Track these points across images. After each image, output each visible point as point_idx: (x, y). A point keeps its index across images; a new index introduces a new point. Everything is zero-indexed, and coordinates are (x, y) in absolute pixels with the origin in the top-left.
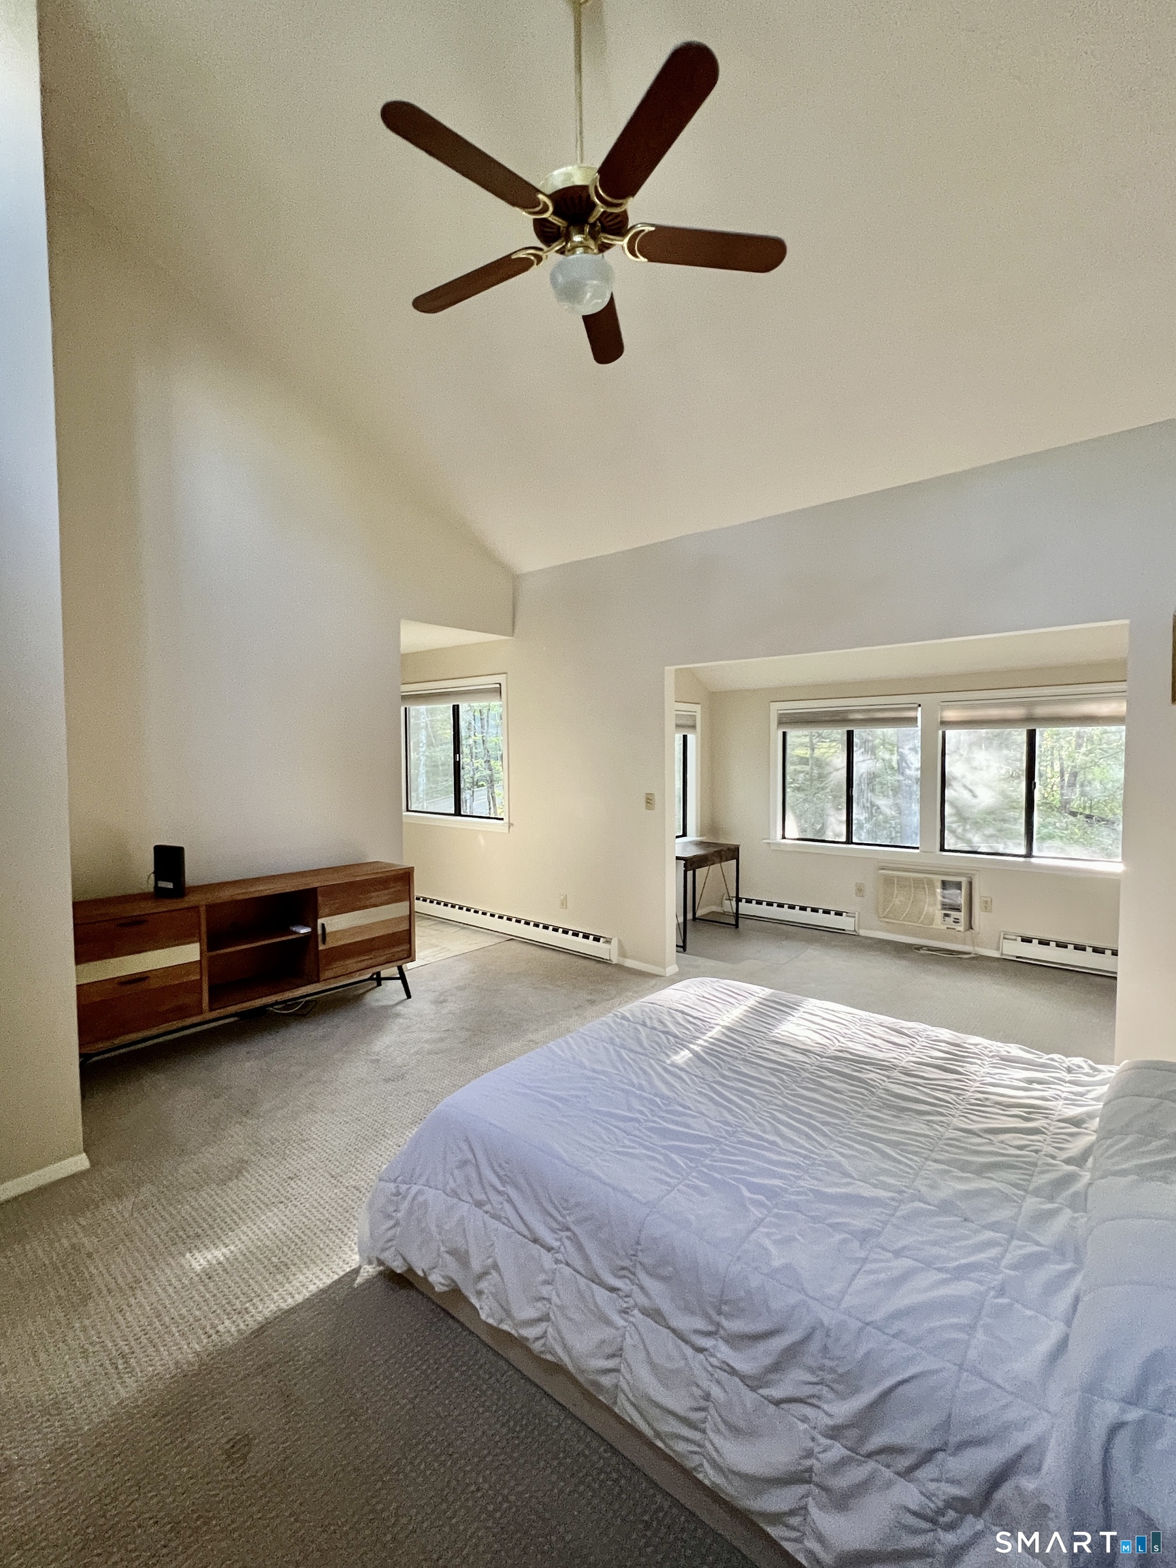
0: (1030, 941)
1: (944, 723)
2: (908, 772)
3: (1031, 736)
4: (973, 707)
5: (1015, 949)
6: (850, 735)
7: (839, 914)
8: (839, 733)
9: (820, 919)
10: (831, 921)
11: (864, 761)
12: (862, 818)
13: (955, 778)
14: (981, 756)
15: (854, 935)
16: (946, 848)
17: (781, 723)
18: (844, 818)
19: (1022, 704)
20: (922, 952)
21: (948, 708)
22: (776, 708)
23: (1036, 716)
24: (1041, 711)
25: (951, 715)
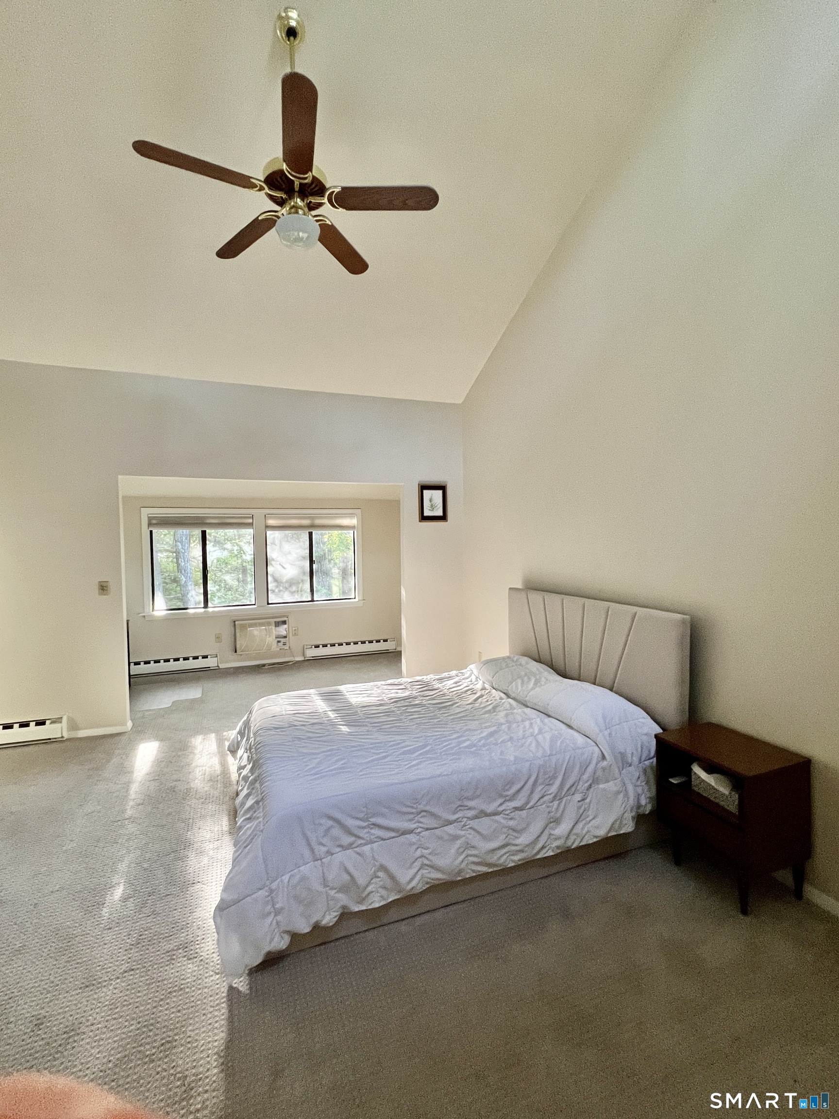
0: (319, 647)
1: (268, 527)
2: (244, 557)
3: (311, 534)
4: (284, 518)
5: (311, 653)
6: (204, 533)
7: (205, 657)
8: (197, 533)
9: (192, 664)
10: (200, 663)
11: (214, 551)
12: (214, 589)
13: (273, 560)
14: (287, 547)
15: (218, 669)
16: (270, 602)
17: (150, 524)
18: (202, 591)
19: (309, 518)
20: (266, 667)
21: (271, 518)
22: (145, 513)
23: (316, 524)
24: (318, 522)
25: (271, 522)
